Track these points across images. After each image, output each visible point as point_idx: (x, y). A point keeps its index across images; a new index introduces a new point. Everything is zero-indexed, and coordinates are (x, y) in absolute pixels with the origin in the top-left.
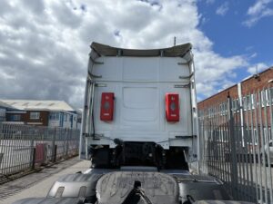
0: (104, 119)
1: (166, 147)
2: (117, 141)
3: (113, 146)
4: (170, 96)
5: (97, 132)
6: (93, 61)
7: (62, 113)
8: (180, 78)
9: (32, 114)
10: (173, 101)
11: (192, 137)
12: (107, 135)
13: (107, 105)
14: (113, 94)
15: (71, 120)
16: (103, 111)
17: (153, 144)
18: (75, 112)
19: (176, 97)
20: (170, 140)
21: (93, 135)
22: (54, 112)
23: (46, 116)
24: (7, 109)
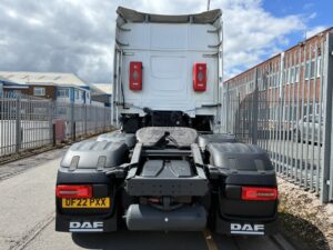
0: (133, 88)
1: (192, 115)
2: (146, 110)
3: (142, 114)
4: (198, 65)
5: (127, 101)
6: (119, 28)
7: (73, 88)
8: (210, 47)
9: (35, 89)
10: (200, 70)
11: (217, 106)
12: (136, 104)
13: (136, 74)
14: (141, 64)
15: (84, 97)
16: (132, 80)
17: (181, 112)
18: (88, 88)
19: (204, 66)
20: (197, 109)
21: (123, 104)
22: (62, 88)
23: (53, 91)
24: (5, 83)
